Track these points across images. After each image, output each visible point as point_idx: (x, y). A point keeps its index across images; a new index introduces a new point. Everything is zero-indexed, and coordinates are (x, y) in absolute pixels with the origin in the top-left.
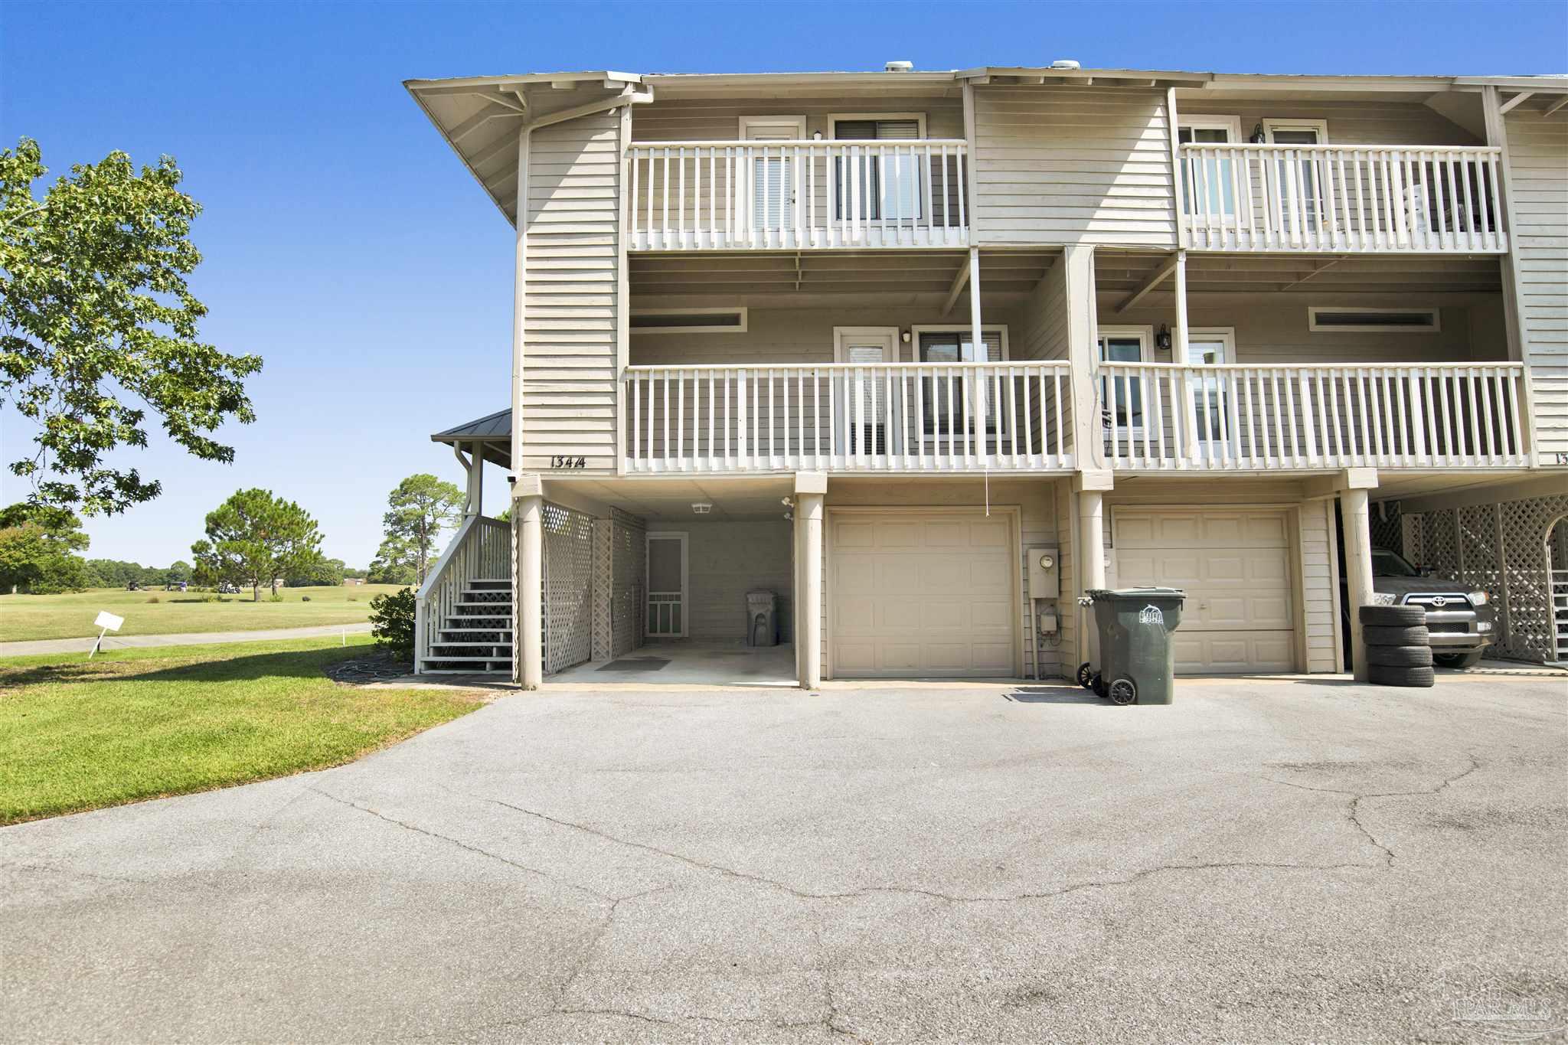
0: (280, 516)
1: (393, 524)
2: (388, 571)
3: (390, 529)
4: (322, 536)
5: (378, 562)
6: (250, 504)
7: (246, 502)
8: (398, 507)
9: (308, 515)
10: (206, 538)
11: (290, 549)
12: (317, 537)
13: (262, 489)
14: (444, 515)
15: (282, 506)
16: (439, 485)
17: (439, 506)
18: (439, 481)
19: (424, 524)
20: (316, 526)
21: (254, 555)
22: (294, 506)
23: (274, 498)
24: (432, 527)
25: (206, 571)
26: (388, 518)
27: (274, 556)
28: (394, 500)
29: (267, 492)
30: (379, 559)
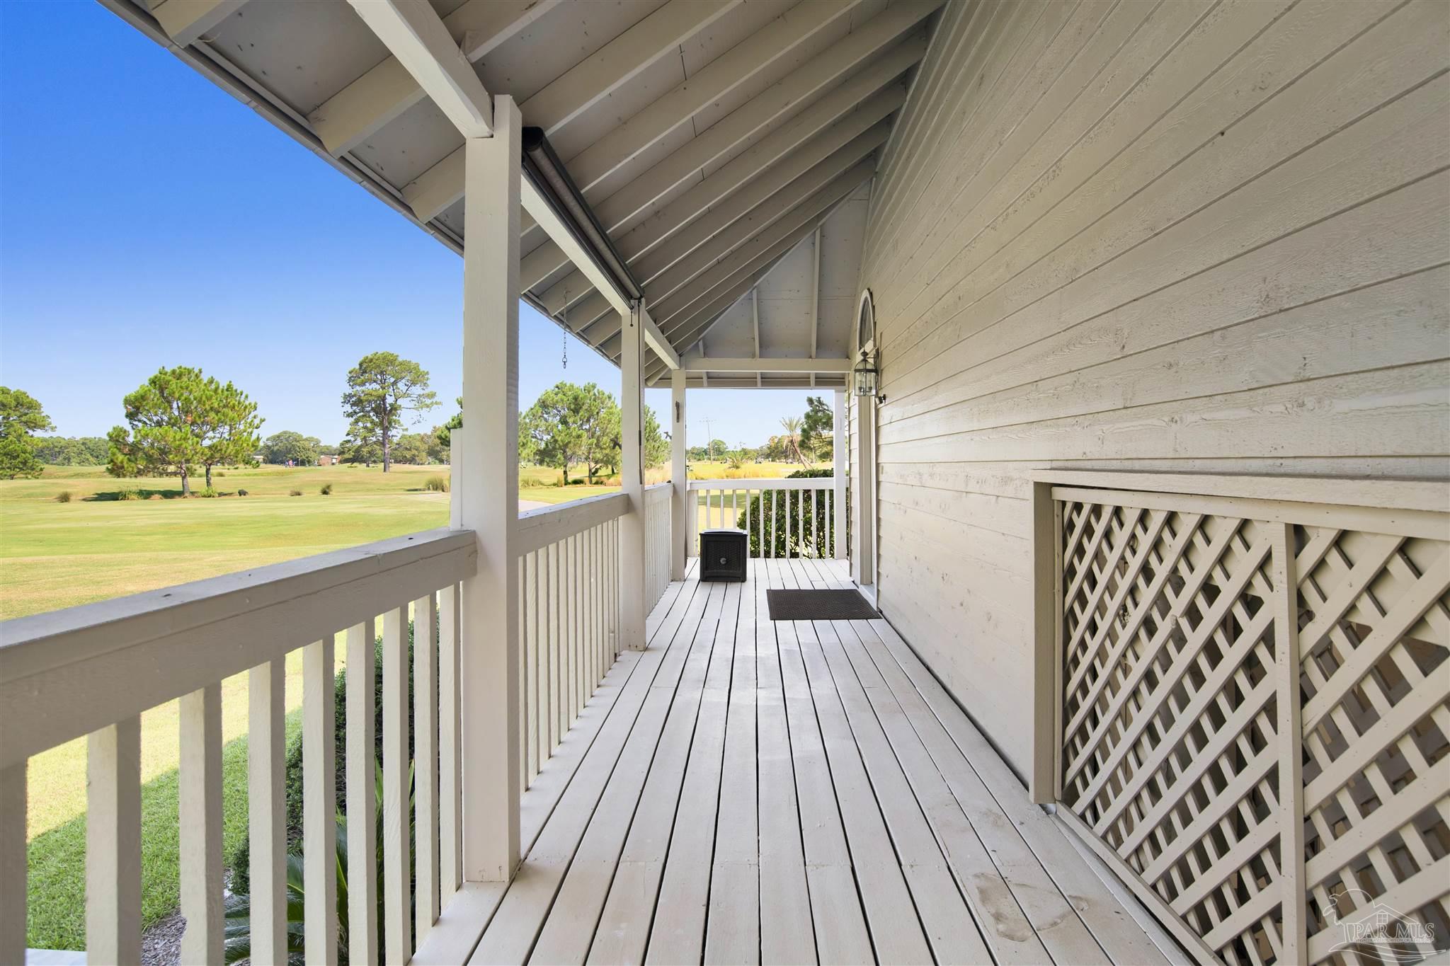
0: (209, 398)
1: (352, 405)
2: (358, 450)
3: (350, 411)
4: (262, 421)
5: (349, 441)
6: (174, 384)
7: (169, 381)
8: (358, 388)
9: (247, 397)
10: (125, 424)
11: (226, 436)
12: (257, 421)
13: (190, 367)
14: (406, 395)
15: (213, 386)
16: (401, 364)
17: (401, 385)
18: (400, 359)
19: (384, 404)
20: (256, 409)
21: (177, 443)
22: (229, 388)
23: (205, 378)
24: (394, 408)
25: (122, 462)
26: (347, 398)
27: (207, 443)
28: (352, 380)
29: (196, 371)
30: (349, 438)
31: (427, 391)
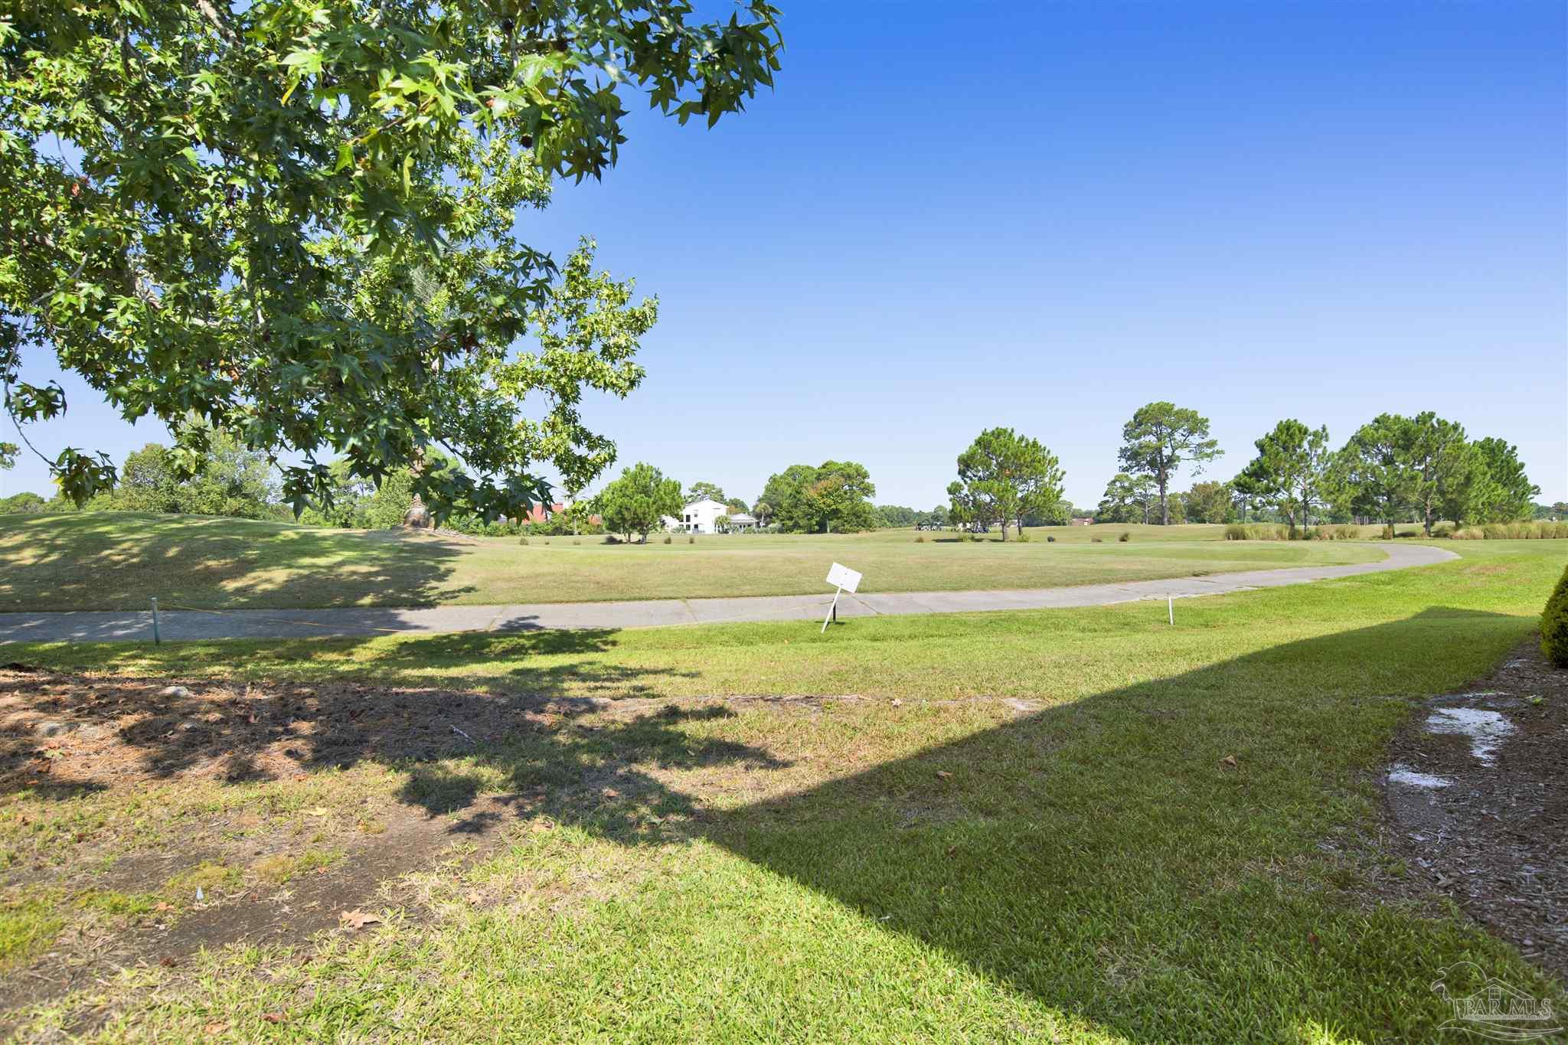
0: (1023, 454)
1: (1127, 460)
2: (1117, 510)
3: (1125, 465)
4: (1064, 473)
5: (1106, 502)
6: (995, 443)
7: (991, 441)
8: (1133, 441)
9: (1049, 452)
10: (959, 479)
11: (1032, 488)
12: (1059, 474)
13: (1004, 428)
14: (1184, 445)
15: (1023, 444)
16: (1177, 413)
17: (1178, 436)
18: (1176, 409)
19: (1161, 457)
20: (1057, 463)
21: (1001, 494)
22: (1035, 443)
23: (1016, 436)
24: (1171, 461)
25: (960, 511)
26: (1123, 452)
27: (1019, 495)
28: (1128, 434)
29: (1009, 431)
30: (1107, 498)
31: (1207, 440)
